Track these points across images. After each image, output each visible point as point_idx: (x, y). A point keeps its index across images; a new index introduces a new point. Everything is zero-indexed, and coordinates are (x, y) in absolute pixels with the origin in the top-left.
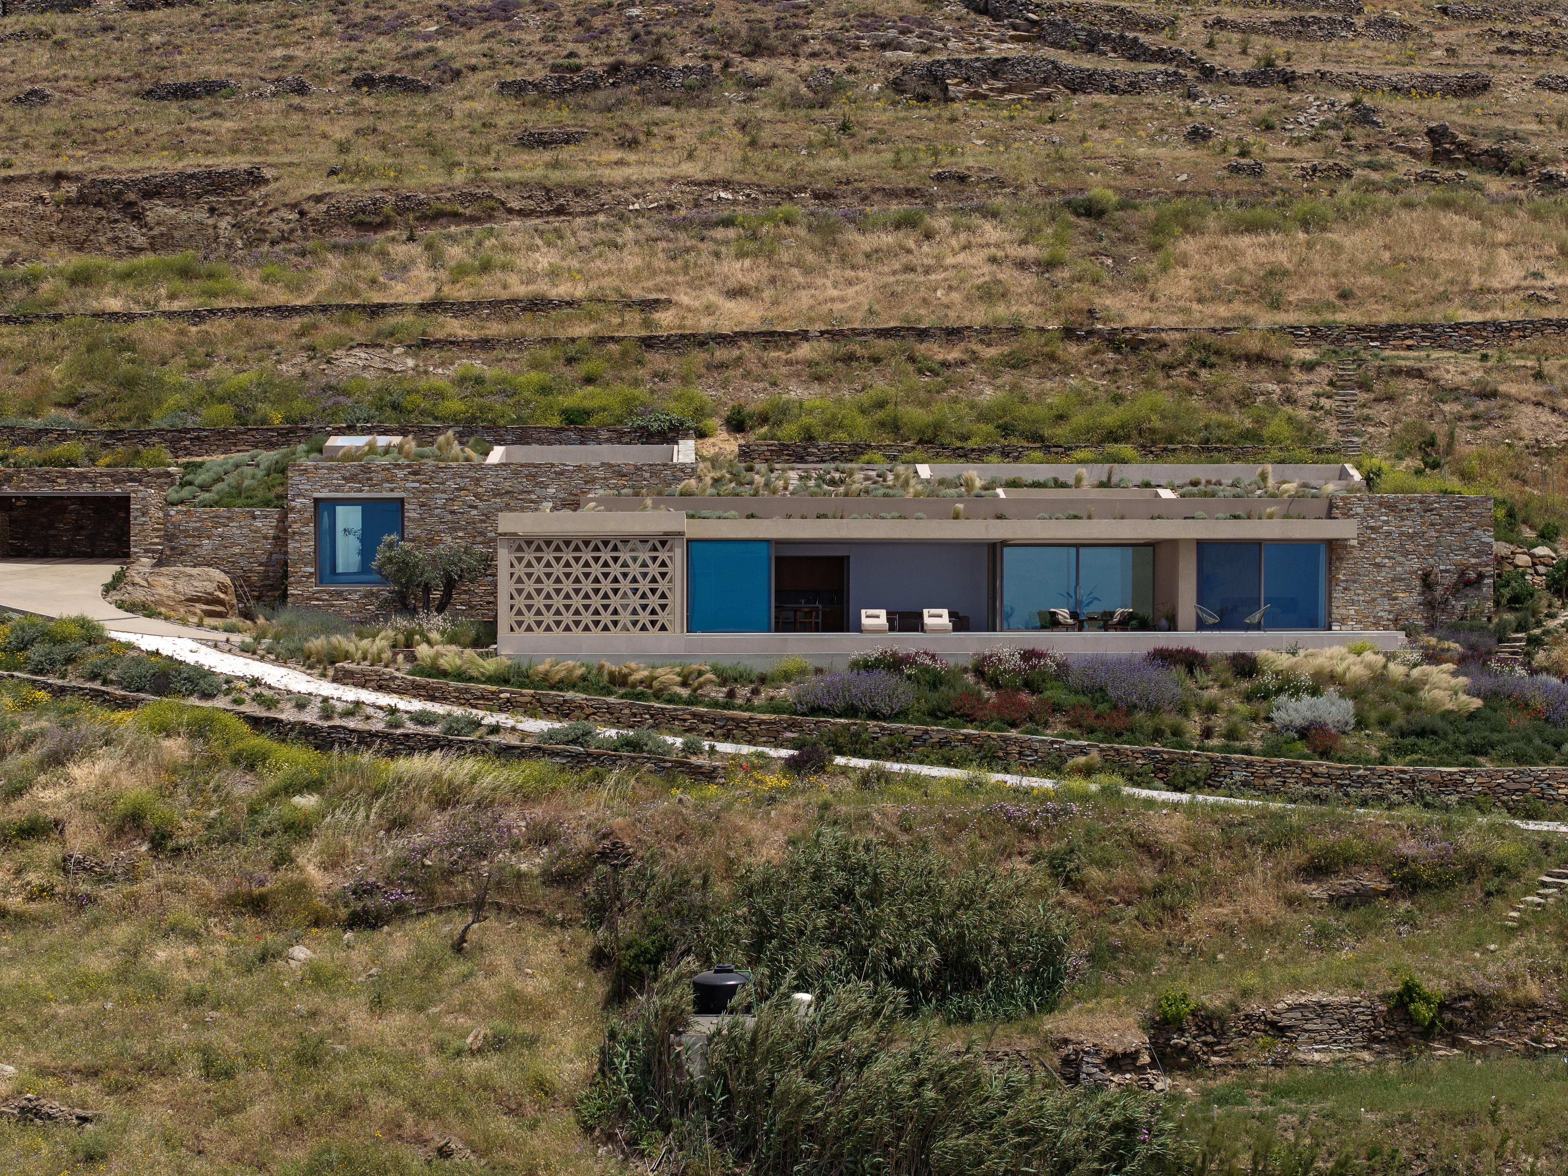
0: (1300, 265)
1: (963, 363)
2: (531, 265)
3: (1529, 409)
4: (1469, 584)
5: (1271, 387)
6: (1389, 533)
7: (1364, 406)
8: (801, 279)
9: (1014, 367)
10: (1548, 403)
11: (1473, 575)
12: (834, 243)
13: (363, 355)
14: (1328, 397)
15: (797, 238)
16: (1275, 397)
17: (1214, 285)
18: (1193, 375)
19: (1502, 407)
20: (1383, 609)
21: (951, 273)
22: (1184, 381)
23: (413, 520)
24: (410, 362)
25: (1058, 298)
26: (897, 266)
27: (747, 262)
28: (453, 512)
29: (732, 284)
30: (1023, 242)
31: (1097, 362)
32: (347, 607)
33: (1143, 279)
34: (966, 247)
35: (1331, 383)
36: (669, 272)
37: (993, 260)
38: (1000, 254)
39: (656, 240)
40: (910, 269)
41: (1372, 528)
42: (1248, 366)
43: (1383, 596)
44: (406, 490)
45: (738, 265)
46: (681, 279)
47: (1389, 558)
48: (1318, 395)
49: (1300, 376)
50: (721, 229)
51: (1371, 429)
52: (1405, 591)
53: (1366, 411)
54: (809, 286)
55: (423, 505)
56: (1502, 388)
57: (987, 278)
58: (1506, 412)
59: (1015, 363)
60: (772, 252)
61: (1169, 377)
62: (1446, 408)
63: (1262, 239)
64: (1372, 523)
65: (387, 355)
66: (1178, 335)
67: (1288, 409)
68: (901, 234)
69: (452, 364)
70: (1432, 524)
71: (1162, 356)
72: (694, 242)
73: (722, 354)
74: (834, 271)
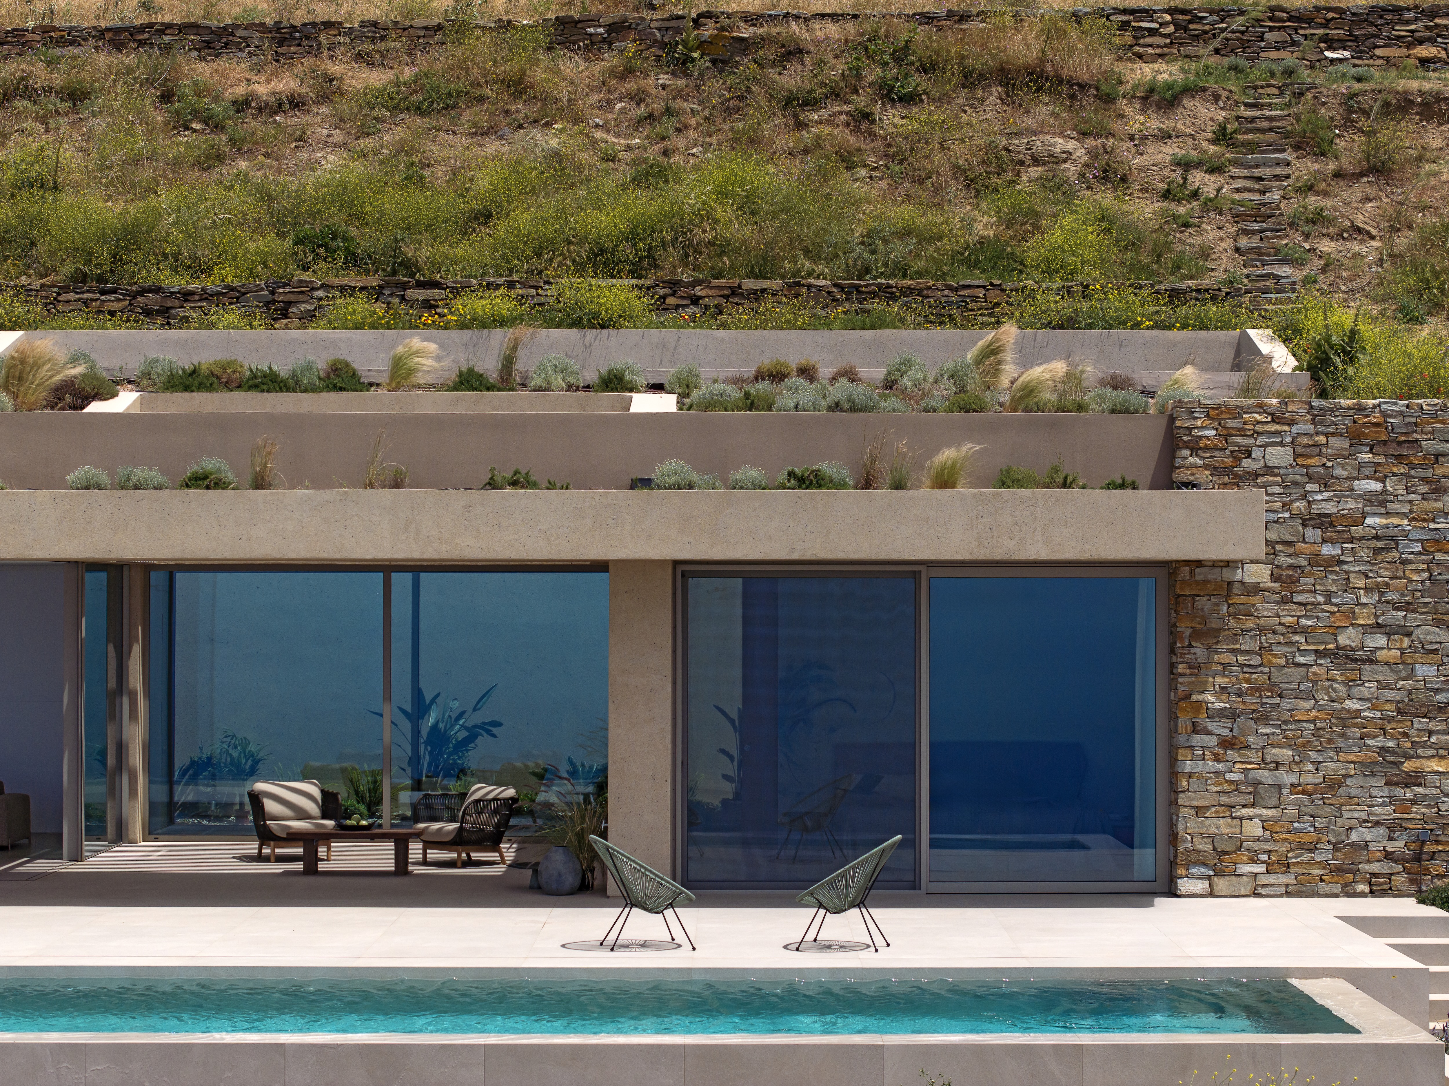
5: (1059, 145)
7: (1310, 188)
14: (1212, 170)
16: (1071, 170)
35: (1222, 136)
41: (1324, 521)
42: (1008, 99)
48: (1186, 165)
51: (1326, 246)
53: (1313, 201)
64: (1324, 502)
66: (833, 29)
67: (1106, 198)
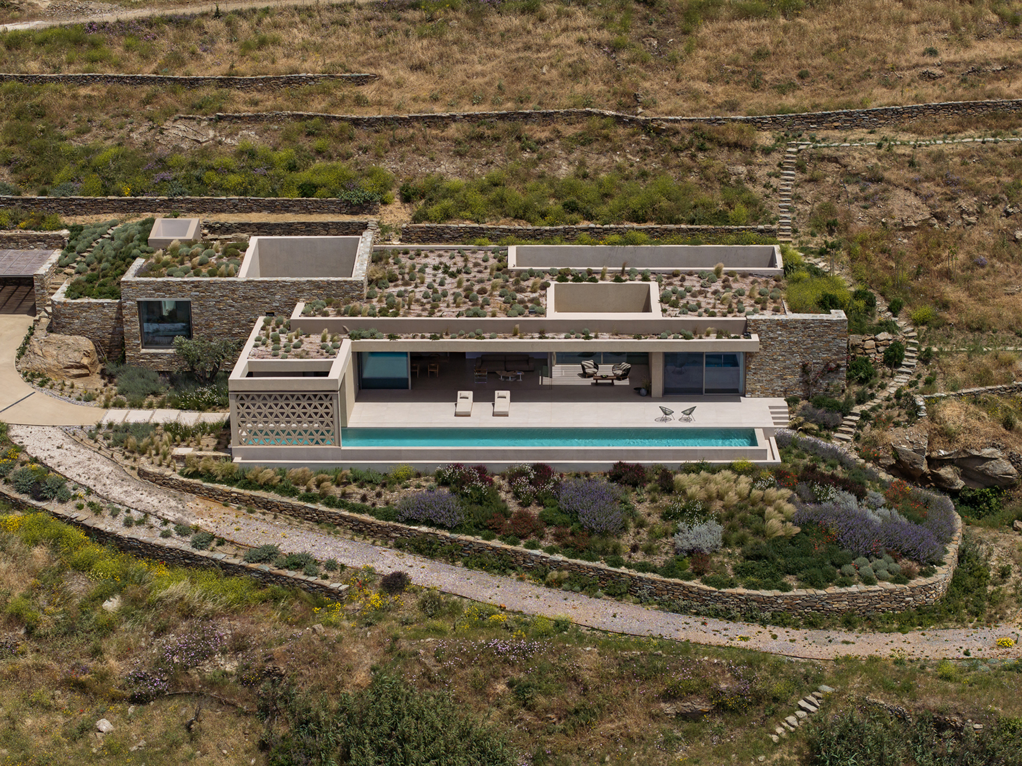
0: (778, 46)
1: (551, 140)
2: (290, 40)
3: (900, 193)
4: (831, 370)
6: (782, 341)
7: (798, 185)
8: (459, 56)
9: (583, 145)
10: (914, 189)
11: (833, 365)
12: (482, 24)
13: (183, 127)
14: (776, 177)
15: (458, 19)
16: (743, 176)
17: (719, 66)
18: (693, 157)
19: (885, 191)
20: (778, 385)
21: (554, 51)
22: (687, 160)
23: (196, 314)
24: (211, 133)
25: (618, 79)
26: (520, 45)
27: (425, 42)
28: (220, 309)
29: (416, 61)
30: (600, 28)
31: (635, 143)
32: (161, 363)
33: (674, 61)
34: (565, 30)
35: (780, 164)
36: (377, 47)
37: (581, 42)
38: (585, 36)
39: (370, 19)
40: (527, 47)
41: (772, 338)
43: (778, 377)
44: (191, 296)
45: (419, 45)
46: (384, 54)
47: (782, 356)
48: (770, 175)
49: (761, 159)
50: (411, 11)
51: (800, 206)
52: (790, 375)
53: (799, 190)
54: (464, 62)
55: (201, 305)
56: (886, 175)
57: (576, 58)
58: (886, 195)
59: (584, 140)
60: (441, 35)
61: (679, 157)
62: (849, 188)
63: (755, 24)
64: (772, 335)
65: (196, 128)
66: (686, 125)
67: (750, 186)
68: (524, 18)
69: (237, 135)
70: (809, 336)
71: (675, 141)
72: (394, 22)
73: (401, 133)
74: (481, 48)
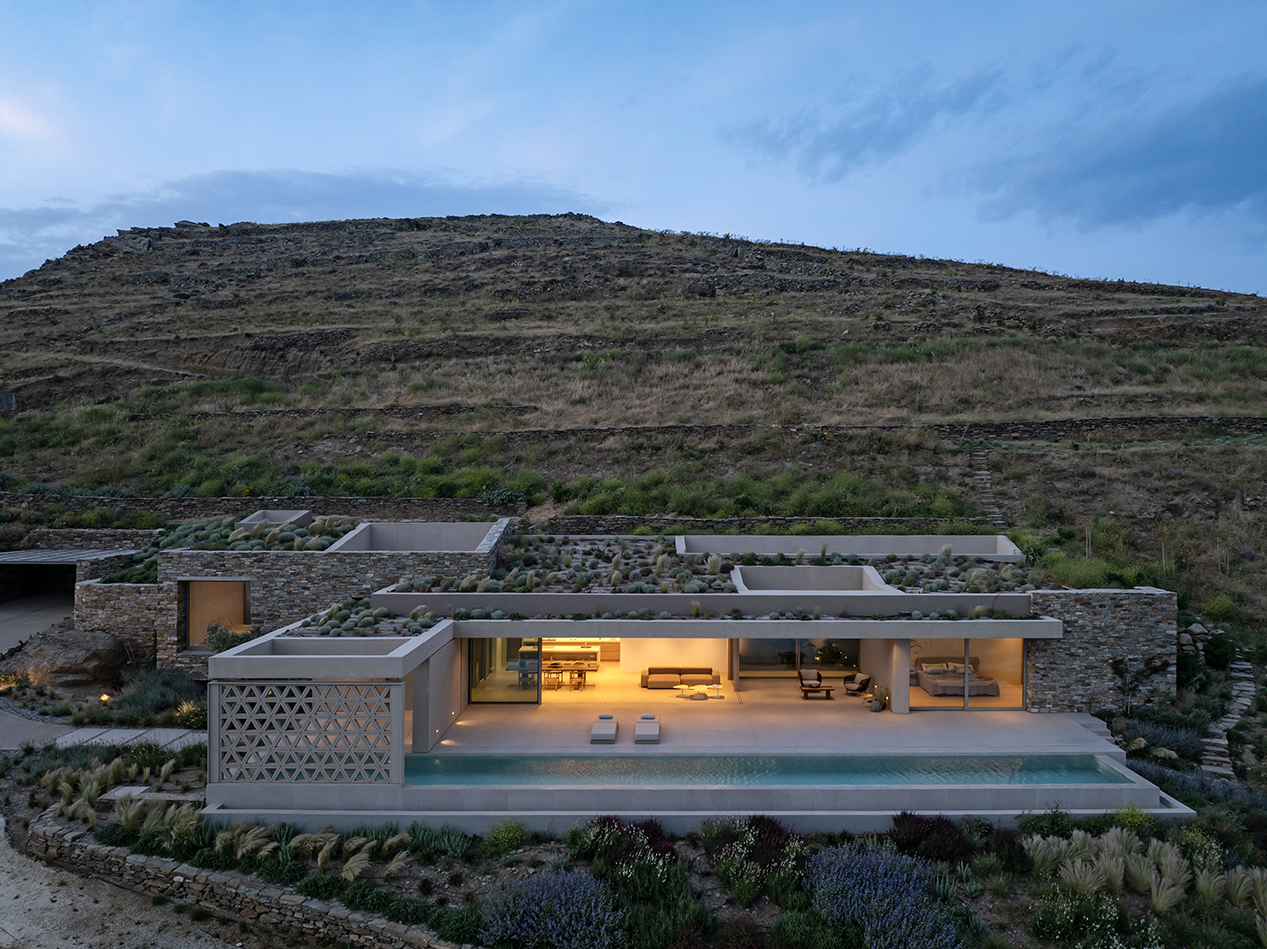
0: (930, 382)
1: (714, 451)
2: (458, 384)
3: (1120, 487)
4: (1155, 671)
5: (928, 469)
7: (997, 483)
8: (618, 394)
9: (749, 454)
11: (1158, 663)
12: (641, 371)
16: (932, 476)
17: (877, 396)
18: (873, 459)
19: (1101, 485)
20: (1078, 693)
21: (710, 389)
22: (867, 464)
23: (257, 599)
24: (358, 449)
25: (778, 405)
26: (677, 385)
27: (587, 383)
30: (755, 369)
31: (805, 450)
33: (831, 393)
34: (720, 373)
35: (970, 466)
36: (539, 389)
38: (741, 377)
40: (685, 387)
42: (910, 454)
43: (1077, 682)
44: (251, 574)
45: (581, 385)
46: (545, 393)
47: (1083, 648)
48: (962, 475)
49: (948, 461)
50: (574, 363)
52: (1097, 677)
54: (623, 398)
55: (266, 586)
57: (732, 392)
58: (1104, 489)
59: (750, 451)
60: (602, 378)
61: (855, 460)
62: (1059, 485)
63: (903, 366)
65: (345, 444)
66: (859, 432)
67: (943, 485)
68: (681, 365)
69: (385, 450)
71: (851, 446)
72: (557, 371)
73: (557, 444)
74: (638, 389)
